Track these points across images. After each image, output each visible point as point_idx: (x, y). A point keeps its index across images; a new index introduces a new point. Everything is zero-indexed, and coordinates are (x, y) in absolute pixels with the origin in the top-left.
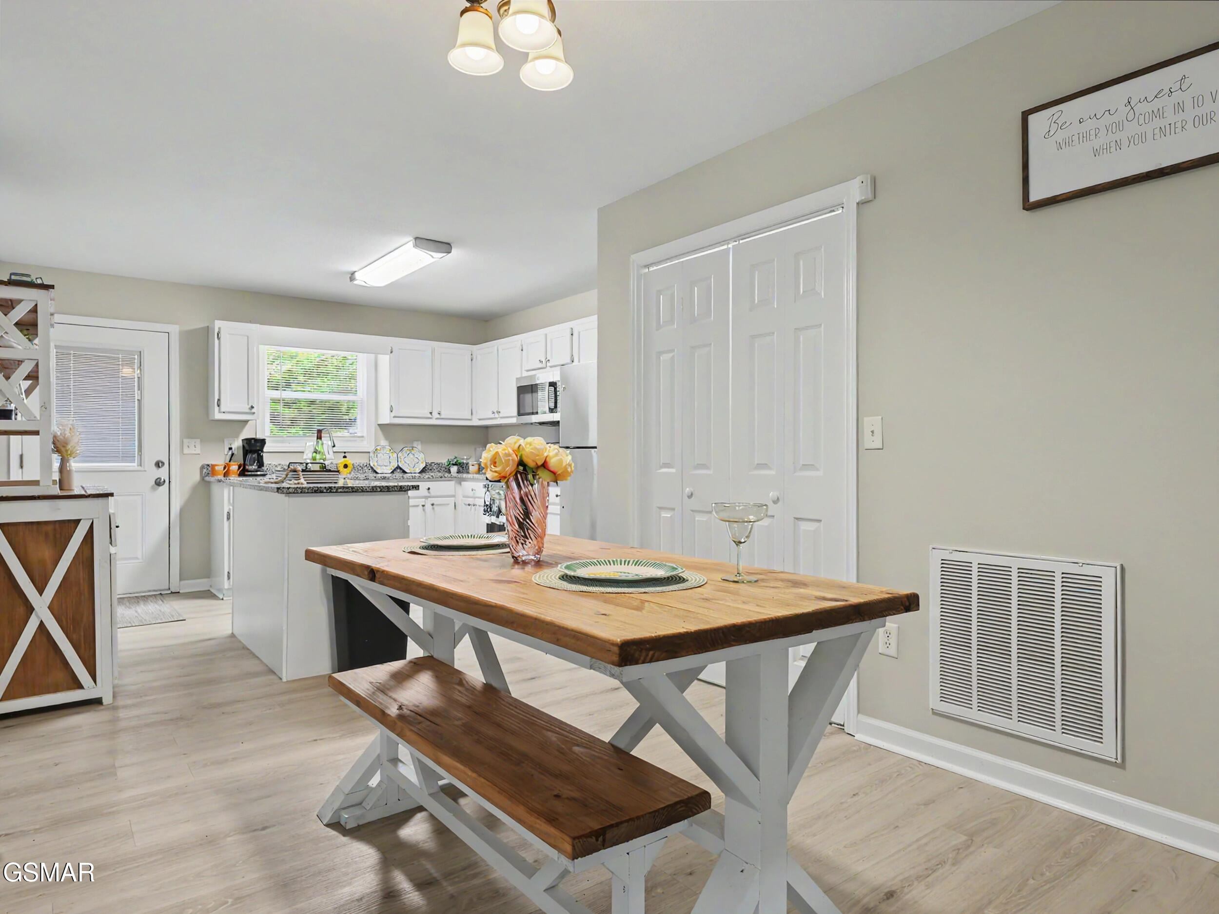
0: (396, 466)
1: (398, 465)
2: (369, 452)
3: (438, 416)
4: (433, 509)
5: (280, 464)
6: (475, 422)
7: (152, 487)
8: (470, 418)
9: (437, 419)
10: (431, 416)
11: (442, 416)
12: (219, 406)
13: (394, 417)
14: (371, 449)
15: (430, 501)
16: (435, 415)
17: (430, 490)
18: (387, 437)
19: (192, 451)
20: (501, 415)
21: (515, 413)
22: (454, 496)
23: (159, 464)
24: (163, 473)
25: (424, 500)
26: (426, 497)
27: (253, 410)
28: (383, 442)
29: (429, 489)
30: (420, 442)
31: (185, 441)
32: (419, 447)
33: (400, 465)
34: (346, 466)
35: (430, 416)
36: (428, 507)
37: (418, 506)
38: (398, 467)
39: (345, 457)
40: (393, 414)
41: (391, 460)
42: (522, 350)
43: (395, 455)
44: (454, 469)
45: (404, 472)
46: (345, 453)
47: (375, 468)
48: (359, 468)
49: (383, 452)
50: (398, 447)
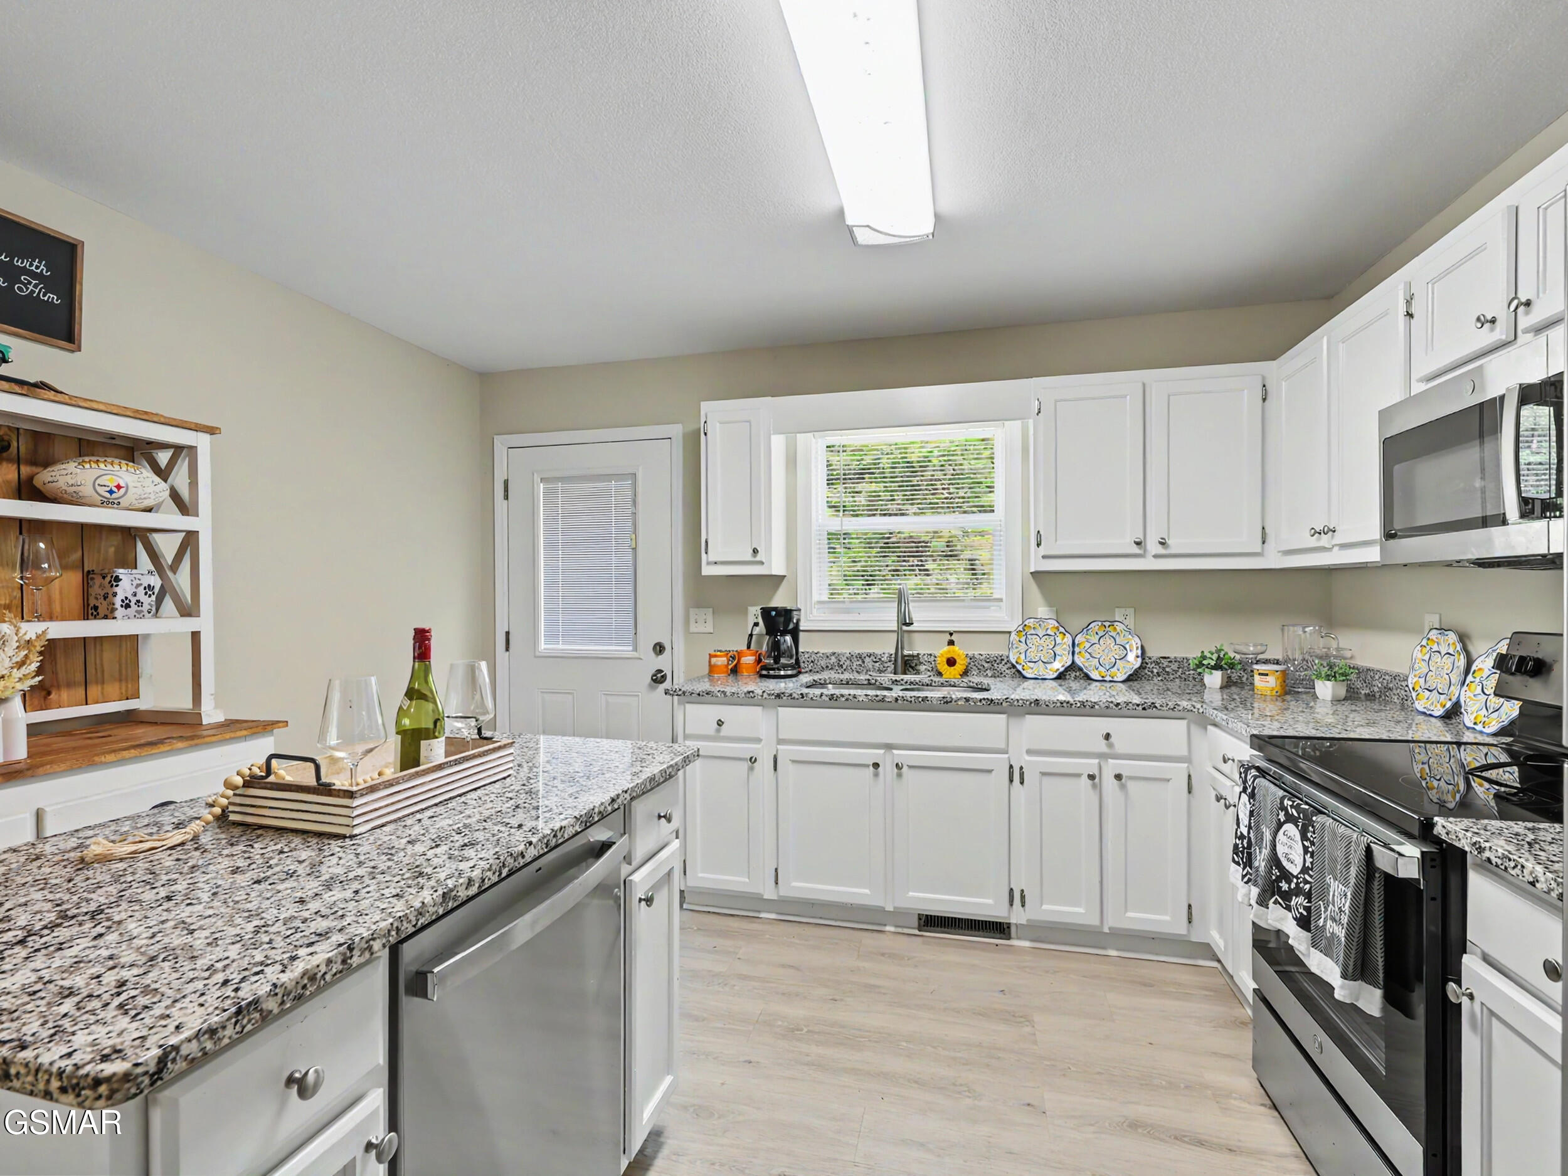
0: (1069, 663)
1: (1073, 662)
2: (1010, 633)
3: (1161, 550)
4: (1123, 787)
5: (834, 654)
6: (1273, 560)
7: (650, 685)
8: (1259, 550)
9: (1156, 556)
10: (1139, 551)
11: (1174, 550)
12: (706, 553)
13: (1044, 557)
14: (1013, 626)
15: (1112, 766)
16: (1153, 547)
17: (1112, 740)
18: (1049, 599)
19: (700, 628)
20: (1339, 538)
21: (1373, 523)
22: (1188, 760)
23: (659, 649)
24: (662, 662)
25: (1096, 761)
26: (1102, 756)
27: (758, 558)
28: (1043, 611)
29: (1107, 736)
30: (1130, 610)
31: (692, 611)
32: (1130, 622)
33: (1079, 661)
34: (951, 662)
35: (1136, 550)
36: (1109, 782)
37: (1078, 775)
38: (1073, 667)
39: (951, 643)
40: (1042, 550)
41: (1058, 650)
42: (1410, 315)
43: (1068, 639)
44: (1214, 679)
45: (1087, 677)
46: (951, 634)
47: (1019, 667)
48: (986, 665)
49: (1041, 633)
50: (1076, 622)
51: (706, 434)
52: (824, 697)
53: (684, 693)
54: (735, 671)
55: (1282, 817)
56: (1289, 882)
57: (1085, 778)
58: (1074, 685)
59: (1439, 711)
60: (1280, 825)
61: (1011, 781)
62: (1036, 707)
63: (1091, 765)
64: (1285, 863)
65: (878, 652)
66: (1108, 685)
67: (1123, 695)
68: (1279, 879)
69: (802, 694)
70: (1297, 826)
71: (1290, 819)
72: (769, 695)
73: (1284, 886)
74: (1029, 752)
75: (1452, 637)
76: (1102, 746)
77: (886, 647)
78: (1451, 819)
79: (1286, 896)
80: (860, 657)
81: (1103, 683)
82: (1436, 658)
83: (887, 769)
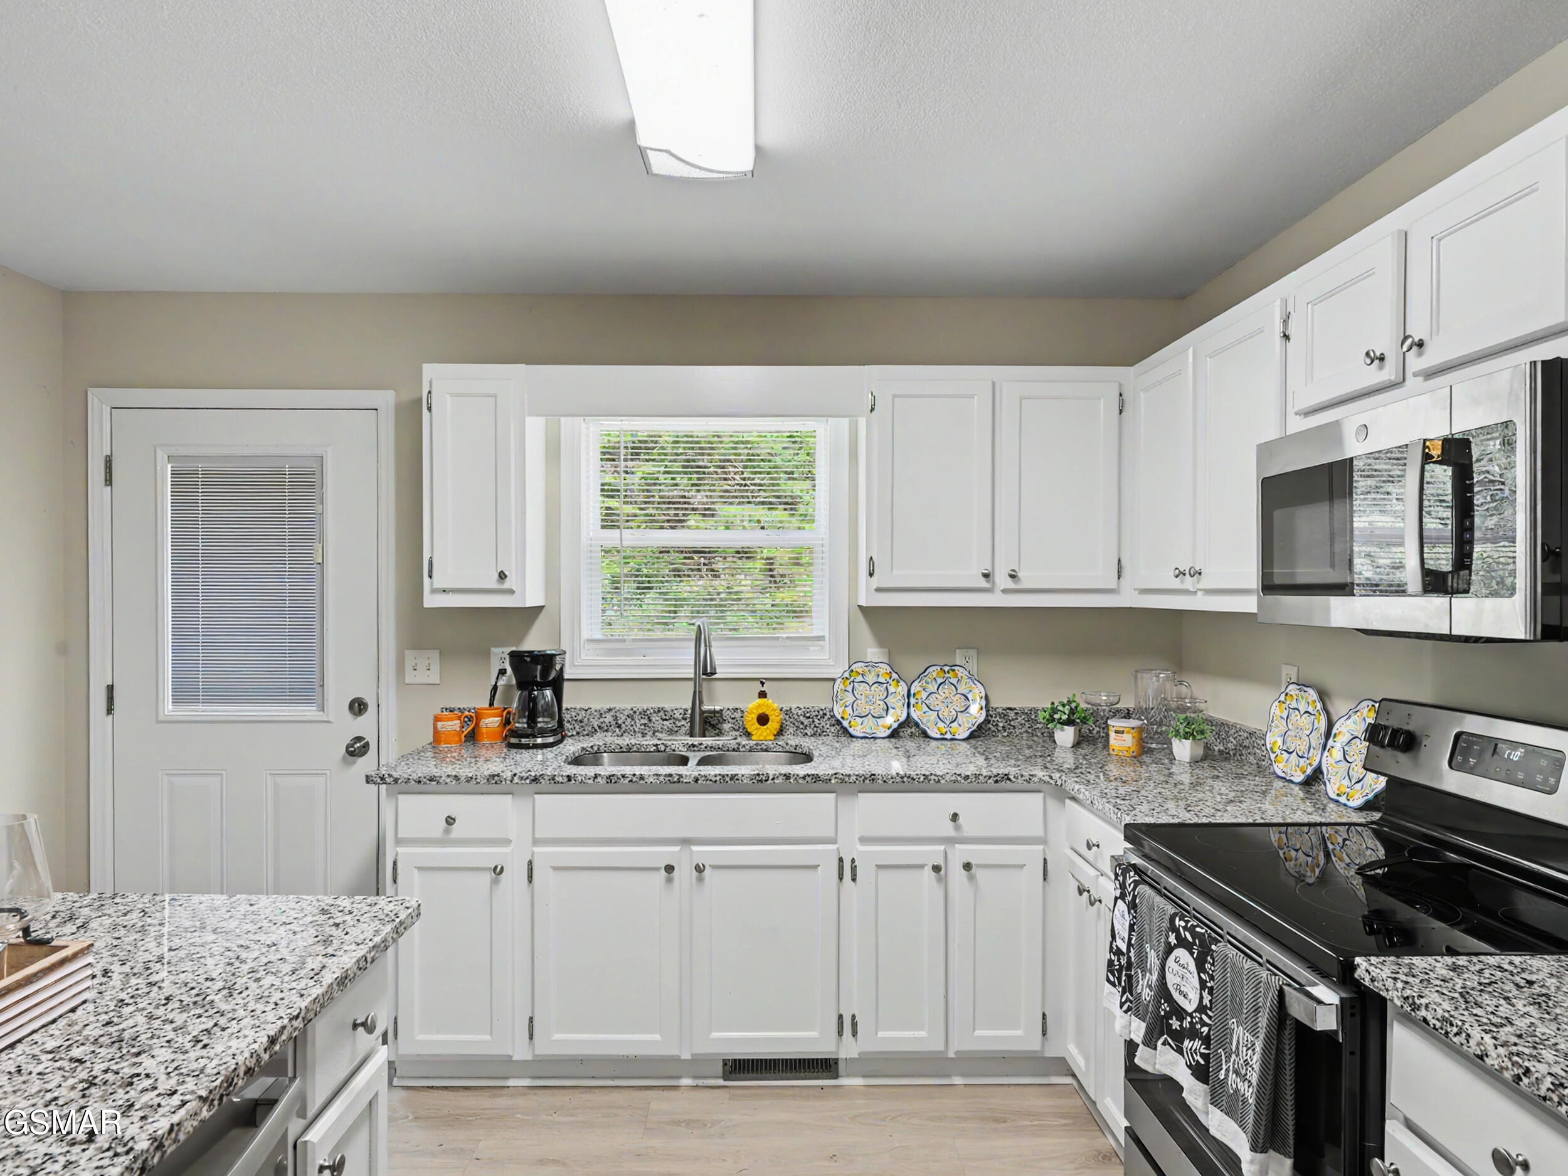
0: (903, 718)
1: (908, 715)
2: (834, 680)
3: (1010, 584)
4: (972, 878)
5: (610, 710)
6: (1129, 598)
7: (344, 758)
8: (1113, 585)
9: (1005, 591)
10: (987, 585)
11: (1024, 585)
12: (430, 577)
13: (878, 590)
14: (837, 672)
15: (961, 853)
16: (1002, 580)
17: (960, 820)
18: (882, 640)
19: (421, 677)
20: (1206, 583)
21: (1251, 577)
22: (1043, 841)
23: (358, 707)
24: (363, 726)
25: (942, 848)
26: (948, 841)
27: (507, 585)
28: (873, 653)
29: (955, 817)
30: (973, 652)
31: (409, 655)
32: (973, 666)
33: (915, 715)
34: (763, 720)
35: (983, 583)
36: (956, 873)
37: (921, 867)
38: (908, 722)
39: (762, 695)
40: (875, 582)
41: (889, 700)
42: (1286, 337)
43: (902, 689)
44: (1065, 736)
45: (925, 735)
46: (763, 684)
47: (845, 724)
48: (806, 722)
49: (871, 678)
50: (912, 667)
51: (429, 409)
52: (599, 779)
53: (396, 780)
54: (472, 737)
55: (1172, 939)
56: (1181, 1019)
57: (928, 870)
58: (910, 745)
59: (1299, 778)
60: (1169, 949)
61: (841, 878)
62: (871, 783)
63: (933, 853)
64: (1176, 995)
65: (667, 706)
66: (949, 743)
67: (972, 763)
68: (1168, 1016)
69: (568, 776)
70: (1192, 954)
71: (1182, 943)
72: (522, 778)
73: (1175, 1024)
74: (864, 840)
75: (1312, 694)
76: (948, 830)
77: (680, 700)
78: (1374, 960)
79: (1178, 1037)
80: (644, 713)
81: (943, 742)
82: (1295, 716)
83: (684, 873)
